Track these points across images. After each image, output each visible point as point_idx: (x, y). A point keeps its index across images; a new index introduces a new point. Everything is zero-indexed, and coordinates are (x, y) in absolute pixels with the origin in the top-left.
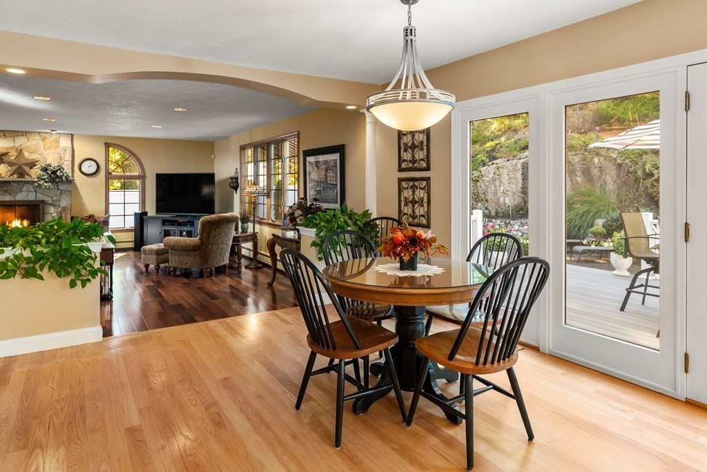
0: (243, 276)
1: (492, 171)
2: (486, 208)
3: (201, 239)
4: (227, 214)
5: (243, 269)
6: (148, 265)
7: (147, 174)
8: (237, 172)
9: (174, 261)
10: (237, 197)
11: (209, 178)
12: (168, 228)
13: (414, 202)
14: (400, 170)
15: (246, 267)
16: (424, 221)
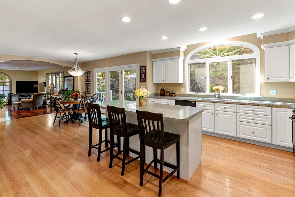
0: (47, 109)
1: (128, 80)
2: (126, 90)
3: (33, 99)
4: (41, 93)
5: (47, 107)
6: (15, 108)
7: (12, 81)
8: (45, 81)
9: (24, 106)
10: (45, 88)
11: (36, 83)
12: (21, 98)
13: (88, 88)
14: (85, 82)
15: (48, 107)
16: (89, 92)
